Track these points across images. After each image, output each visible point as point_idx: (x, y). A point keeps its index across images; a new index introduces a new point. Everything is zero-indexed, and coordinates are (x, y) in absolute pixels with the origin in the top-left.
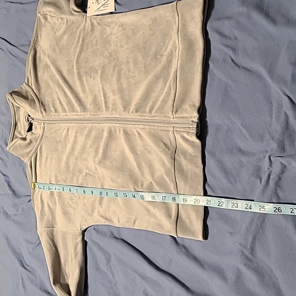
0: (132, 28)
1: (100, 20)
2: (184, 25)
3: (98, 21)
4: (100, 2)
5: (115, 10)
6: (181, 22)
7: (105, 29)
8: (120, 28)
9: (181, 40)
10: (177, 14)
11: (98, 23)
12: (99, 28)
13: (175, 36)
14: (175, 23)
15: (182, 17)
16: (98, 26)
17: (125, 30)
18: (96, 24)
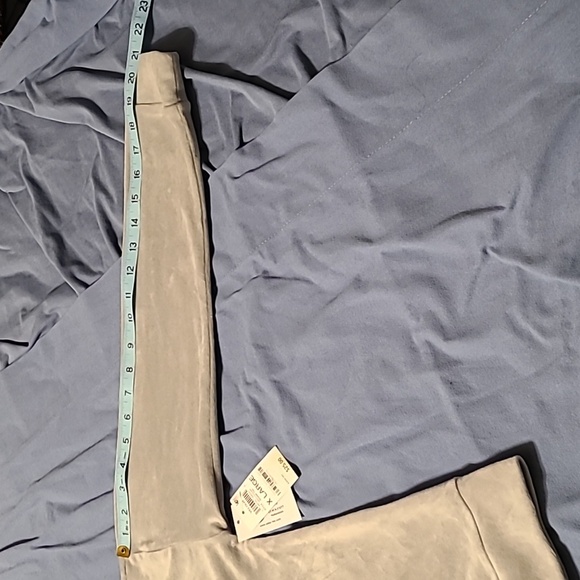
0: (359, 549)
1: (274, 547)
2: (492, 528)
3: (271, 550)
4: (260, 507)
5: (302, 515)
6: (481, 520)
7: (292, 562)
8: (330, 556)
9: (497, 562)
10: (464, 507)
11: (270, 554)
12: (277, 563)
13: (476, 555)
14: (466, 525)
15: (479, 512)
16: (272, 560)
17: (343, 557)
18: (265, 556)
